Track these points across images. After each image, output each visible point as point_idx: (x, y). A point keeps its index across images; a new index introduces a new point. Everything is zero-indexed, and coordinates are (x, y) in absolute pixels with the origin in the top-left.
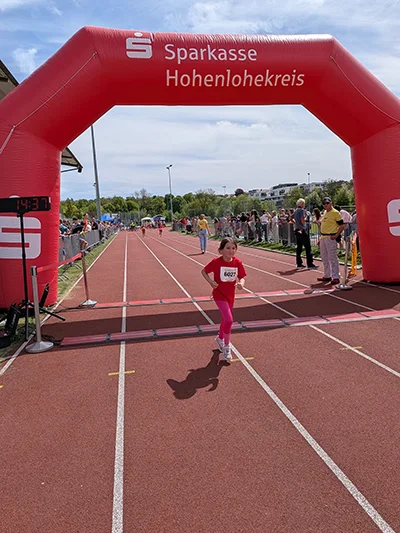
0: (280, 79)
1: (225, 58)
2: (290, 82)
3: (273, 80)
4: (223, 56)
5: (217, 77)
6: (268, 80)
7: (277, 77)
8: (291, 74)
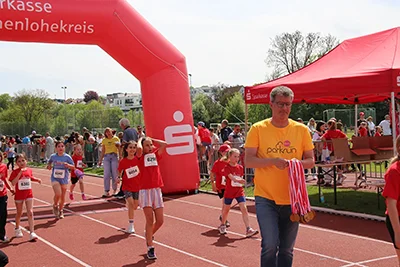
0: (73, 28)
1: (23, 9)
2: (82, 31)
3: (67, 28)
4: (21, 7)
5: (17, 23)
6: (62, 28)
7: (70, 26)
8: (82, 24)
